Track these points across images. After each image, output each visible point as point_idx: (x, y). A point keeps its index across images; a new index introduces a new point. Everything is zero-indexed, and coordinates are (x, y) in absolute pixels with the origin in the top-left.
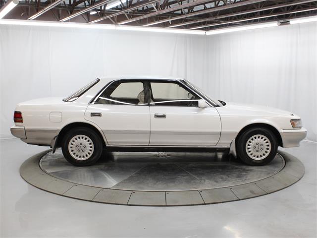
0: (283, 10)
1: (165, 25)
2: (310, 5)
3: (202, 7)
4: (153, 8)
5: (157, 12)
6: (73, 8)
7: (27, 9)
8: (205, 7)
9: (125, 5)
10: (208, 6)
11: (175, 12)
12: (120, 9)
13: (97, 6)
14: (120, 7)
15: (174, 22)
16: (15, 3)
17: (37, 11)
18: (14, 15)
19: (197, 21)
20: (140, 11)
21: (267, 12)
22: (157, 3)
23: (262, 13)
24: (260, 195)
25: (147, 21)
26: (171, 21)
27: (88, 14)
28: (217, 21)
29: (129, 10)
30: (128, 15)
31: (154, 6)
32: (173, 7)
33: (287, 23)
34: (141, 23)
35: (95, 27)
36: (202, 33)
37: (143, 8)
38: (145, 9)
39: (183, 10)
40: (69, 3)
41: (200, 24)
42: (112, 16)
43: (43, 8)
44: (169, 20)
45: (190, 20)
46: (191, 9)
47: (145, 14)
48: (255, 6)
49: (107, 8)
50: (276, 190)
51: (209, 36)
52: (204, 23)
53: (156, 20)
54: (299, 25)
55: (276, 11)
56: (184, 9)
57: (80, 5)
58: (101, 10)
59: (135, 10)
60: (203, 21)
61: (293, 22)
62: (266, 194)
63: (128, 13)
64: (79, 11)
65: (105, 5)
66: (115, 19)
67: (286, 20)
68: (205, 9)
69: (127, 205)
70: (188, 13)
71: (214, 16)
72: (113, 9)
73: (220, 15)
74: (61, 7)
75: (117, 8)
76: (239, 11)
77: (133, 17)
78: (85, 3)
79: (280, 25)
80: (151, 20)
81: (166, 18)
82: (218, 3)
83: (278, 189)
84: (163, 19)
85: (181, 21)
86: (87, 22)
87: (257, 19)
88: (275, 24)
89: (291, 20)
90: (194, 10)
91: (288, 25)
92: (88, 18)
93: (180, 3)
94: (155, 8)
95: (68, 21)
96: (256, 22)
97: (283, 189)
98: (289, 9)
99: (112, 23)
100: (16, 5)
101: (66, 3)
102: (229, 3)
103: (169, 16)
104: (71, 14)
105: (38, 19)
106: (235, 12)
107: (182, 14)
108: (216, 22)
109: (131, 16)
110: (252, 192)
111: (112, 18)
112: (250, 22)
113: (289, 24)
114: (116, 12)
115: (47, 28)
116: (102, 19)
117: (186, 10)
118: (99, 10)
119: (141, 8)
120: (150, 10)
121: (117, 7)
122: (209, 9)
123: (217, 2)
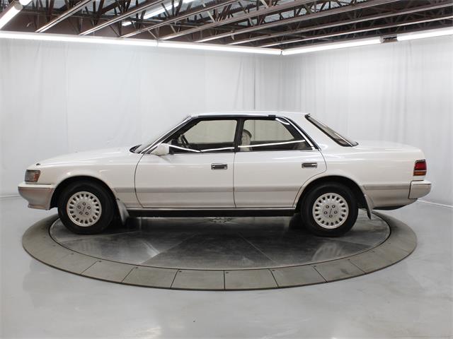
0: (387, 21)
1: (225, 41)
2: (425, 15)
3: (276, 17)
4: (209, 18)
5: (214, 23)
6: (99, 17)
7: (35, 17)
8: (281, 17)
9: (171, 13)
10: (285, 15)
11: (239, 24)
12: (164, 19)
13: (132, 14)
14: (164, 16)
15: (238, 38)
16: (17, 8)
17: (49, 20)
18: (15, 25)
19: (270, 35)
20: (192, 21)
21: (367, 25)
22: (214, 11)
23: (359, 26)
24: (356, 275)
25: (201, 35)
26: (235, 35)
27: (119, 24)
28: (297, 36)
29: (176, 20)
30: (174, 27)
31: (210, 14)
32: (236, 17)
33: (394, 39)
34: (193, 38)
35: (129, 43)
36: (277, 52)
37: (196, 17)
38: (198, 19)
39: (250, 20)
40: (92, 10)
41: (273, 40)
42: (152, 27)
43: (57, 17)
44: (232, 34)
45: (261, 35)
46: (261, 19)
47: (198, 26)
48: (349, 16)
49: (146, 17)
50: (377, 269)
51: (286, 56)
52: (279, 39)
53: (214, 34)
54: (409, 43)
55: (378, 23)
56: (252, 18)
57: (108, 13)
58: (137, 19)
59: (184, 20)
60: (278, 35)
61: (402, 38)
62: (363, 275)
63: (174, 23)
64: (107, 21)
65: (143, 13)
66: (157, 32)
67: (392, 36)
68: (281, 19)
69: (171, 288)
70: (257, 25)
71: (293, 29)
72: (153, 18)
73: (302, 27)
74: (82, 15)
75: (159, 17)
76: (328, 23)
77: (182, 29)
78: (115, 11)
79: (384, 42)
80: (207, 33)
81: (227, 31)
82: (299, 11)
83: (381, 267)
84: (223, 32)
85: (247, 35)
86: (118, 37)
87: (353, 34)
88: (376, 41)
89: (398, 35)
90: (266, 20)
91: (395, 43)
92: (119, 31)
93: (247, 11)
94: (211, 17)
95: (91, 34)
96: (350, 37)
97: (388, 266)
98: (395, 20)
99: (153, 38)
100: (19, 11)
101: (89, 10)
102: (313, 11)
103: (231, 29)
104: (96, 24)
105: (49, 31)
106: (322, 24)
107: (249, 26)
108: (296, 38)
109: (179, 28)
110: (344, 271)
111: (153, 31)
112: (342, 38)
113: (396, 40)
114: (157, 23)
115: (63, 44)
116: (138, 32)
117: (255, 21)
118: (134, 20)
119: (192, 18)
120: (205, 20)
121: (160, 15)
122: (287, 19)
123: (297, 10)
